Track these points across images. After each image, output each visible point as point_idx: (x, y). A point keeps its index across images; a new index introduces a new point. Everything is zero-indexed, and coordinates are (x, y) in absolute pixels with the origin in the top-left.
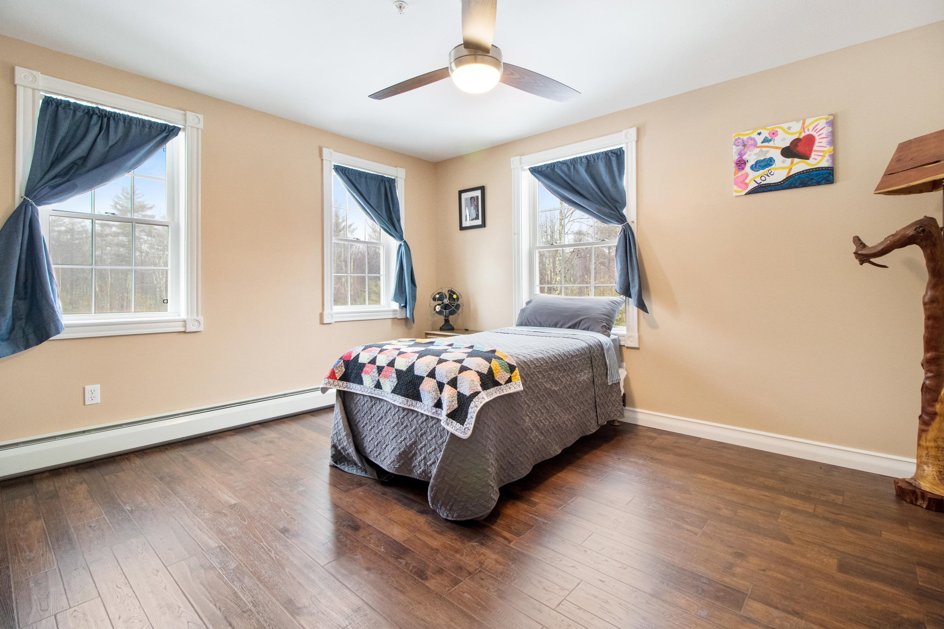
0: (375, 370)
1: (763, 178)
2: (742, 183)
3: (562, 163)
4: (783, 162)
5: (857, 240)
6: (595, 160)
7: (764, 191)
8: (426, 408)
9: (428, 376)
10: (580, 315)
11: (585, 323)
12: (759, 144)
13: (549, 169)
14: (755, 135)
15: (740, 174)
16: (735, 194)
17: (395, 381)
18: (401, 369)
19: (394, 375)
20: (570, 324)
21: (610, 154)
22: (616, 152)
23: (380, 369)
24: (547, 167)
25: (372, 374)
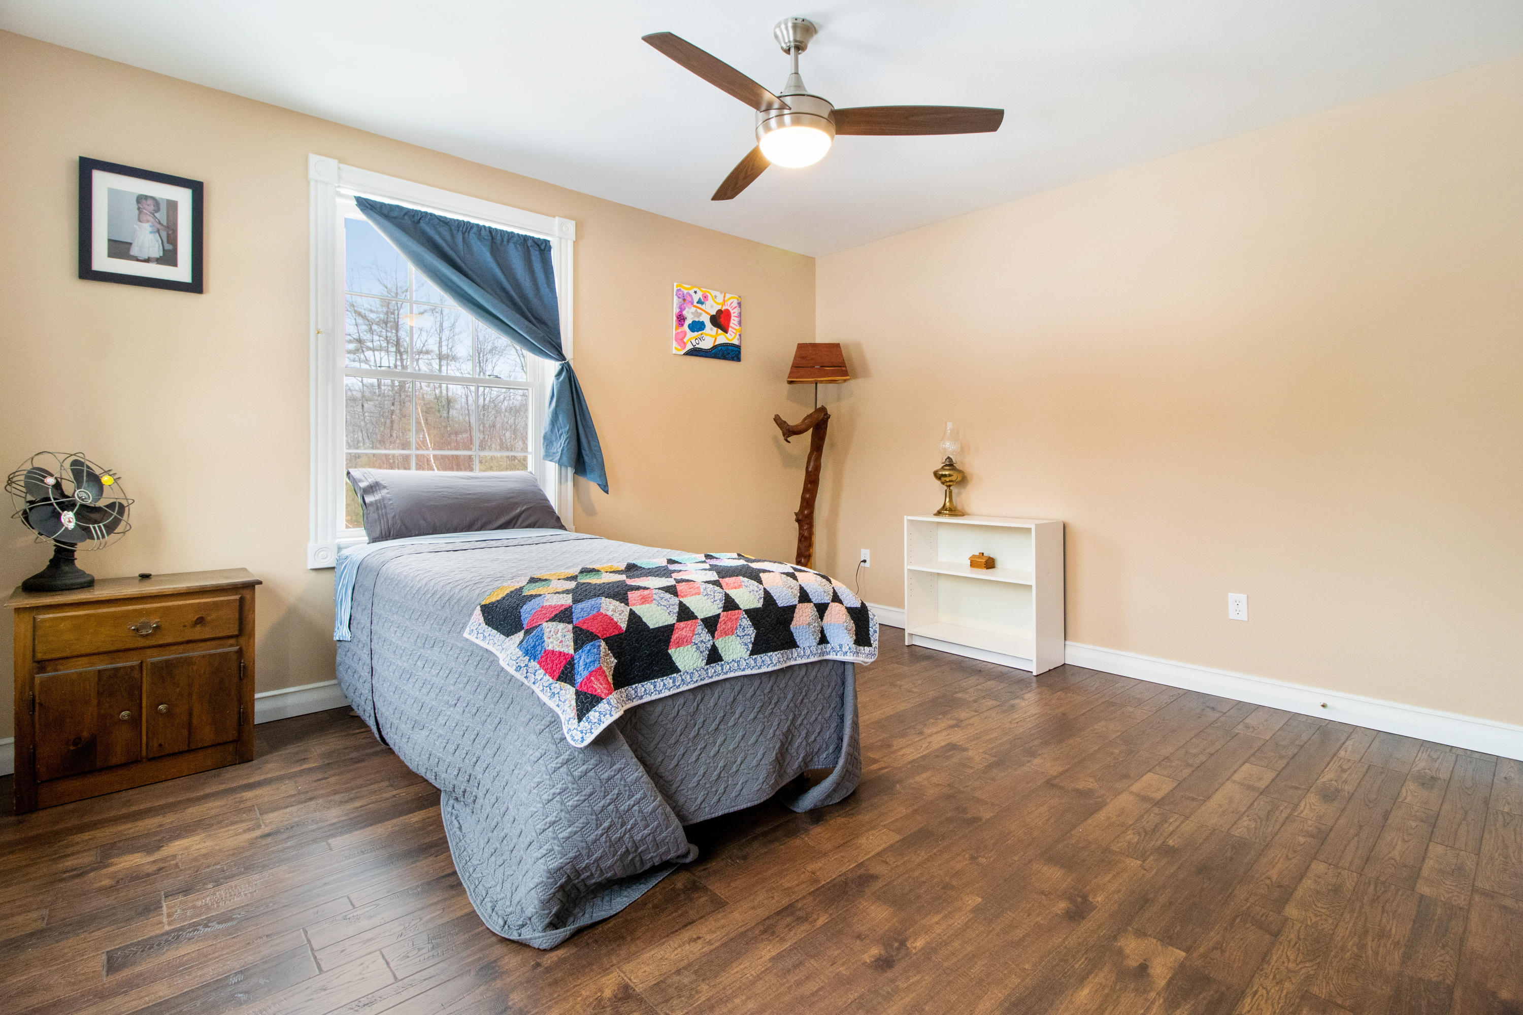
0: (700, 628)
1: (697, 341)
2: (681, 340)
3: (440, 220)
4: (711, 329)
5: (778, 420)
6: (503, 241)
7: (697, 355)
8: (808, 652)
9: (800, 602)
10: (516, 505)
11: (530, 516)
12: (695, 304)
13: (406, 218)
14: (692, 292)
15: (680, 330)
16: (674, 352)
17: (751, 632)
18: (753, 607)
19: (746, 622)
20: (502, 521)
21: (530, 243)
22: (540, 243)
23: (711, 624)
24: (406, 214)
25: (696, 639)
